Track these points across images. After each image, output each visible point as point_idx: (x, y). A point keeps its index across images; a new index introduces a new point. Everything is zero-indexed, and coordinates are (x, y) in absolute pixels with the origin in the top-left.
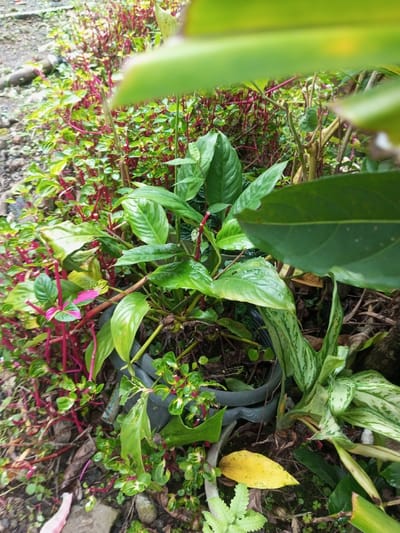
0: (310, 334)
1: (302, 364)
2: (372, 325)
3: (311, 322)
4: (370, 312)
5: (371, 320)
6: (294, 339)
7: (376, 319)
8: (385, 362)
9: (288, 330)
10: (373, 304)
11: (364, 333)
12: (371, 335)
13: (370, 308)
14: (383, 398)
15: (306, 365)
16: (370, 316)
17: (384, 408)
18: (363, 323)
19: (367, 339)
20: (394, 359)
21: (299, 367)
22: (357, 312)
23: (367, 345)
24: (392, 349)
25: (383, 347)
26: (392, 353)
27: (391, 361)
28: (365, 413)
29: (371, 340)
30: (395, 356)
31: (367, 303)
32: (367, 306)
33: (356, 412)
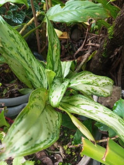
0: (68, 59)
1: (39, 77)
2: (91, 49)
3: (68, 54)
4: (90, 44)
5: (91, 47)
6: (29, 63)
7: (93, 46)
8: (98, 64)
9: (24, 58)
10: (91, 40)
11: (88, 53)
12: (91, 53)
13: (90, 42)
14: (92, 85)
15: (42, 77)
16: (90, 45)
17: (93, 90)
18: (87, 49)
19: (89, 56)
20: (101, 62)
21: (38, 79)
22: (84, 45)
23: (90, 58)
24: (100, 58)
25: (96, 58)
26: (100, 60)
27: (100, 63)
28: (78, 98)
29: (91, 56)
30: (101, 60)
31: (88, 40)
32: (89, 41)
33: (73, 99)
